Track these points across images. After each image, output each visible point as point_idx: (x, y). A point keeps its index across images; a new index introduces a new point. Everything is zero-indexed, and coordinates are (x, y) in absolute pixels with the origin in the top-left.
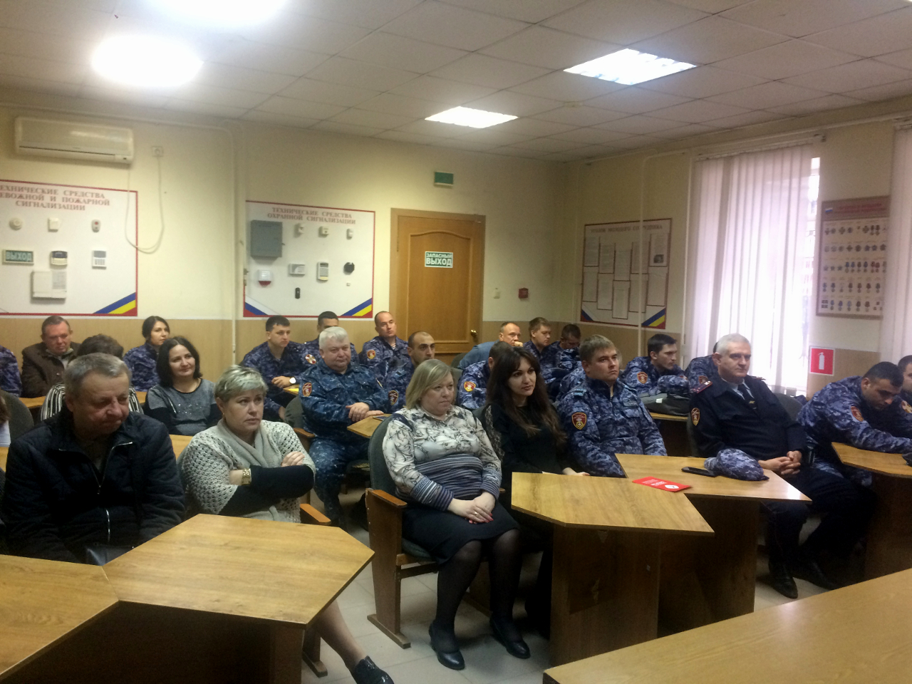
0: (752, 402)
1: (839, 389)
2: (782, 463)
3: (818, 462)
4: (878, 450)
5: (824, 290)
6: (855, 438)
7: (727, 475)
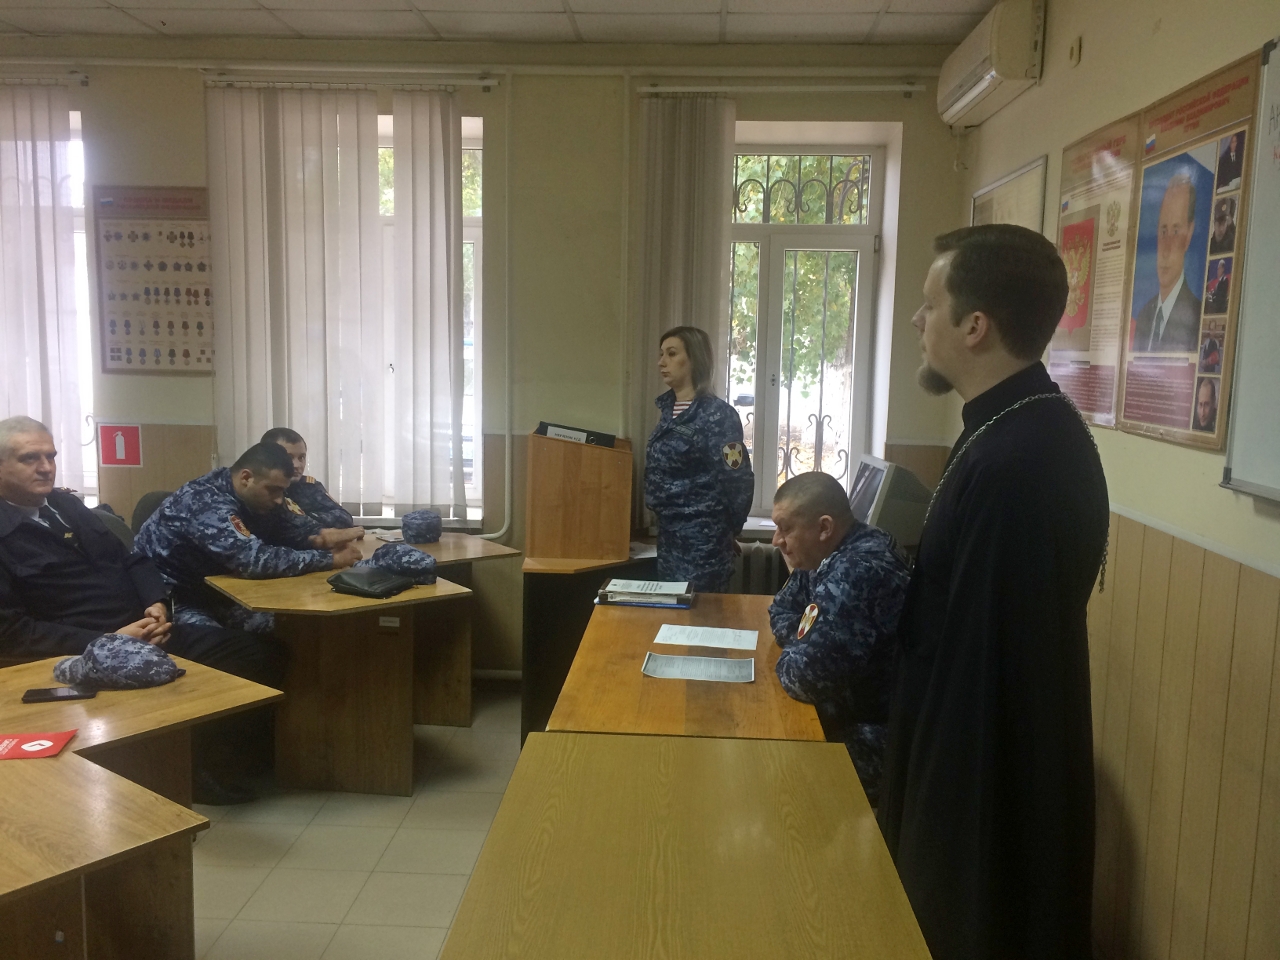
0: (68, 535)
1: (204, 491)
2: (145, 631)
3: (180, 612)
4: (283, 575)
5: (113, 332)
6: (247, 565)
7: (115, 686)
